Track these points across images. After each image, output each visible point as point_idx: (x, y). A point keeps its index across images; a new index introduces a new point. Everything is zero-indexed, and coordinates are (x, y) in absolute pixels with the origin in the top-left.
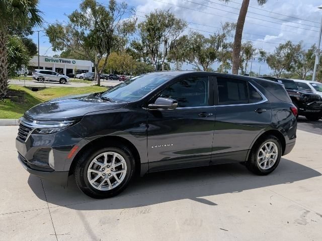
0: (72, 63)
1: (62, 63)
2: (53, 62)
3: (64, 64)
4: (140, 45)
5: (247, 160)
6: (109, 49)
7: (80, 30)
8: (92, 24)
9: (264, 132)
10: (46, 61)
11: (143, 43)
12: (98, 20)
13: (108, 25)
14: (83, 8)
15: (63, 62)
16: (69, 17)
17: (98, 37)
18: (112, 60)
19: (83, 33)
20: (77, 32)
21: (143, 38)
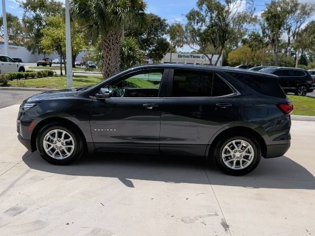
0: (201, 57)
1: (192, 59)
2: (185, 58)
3: (194, 59)
4: (259, 36)
5: (207, 154)
6: (224, 42)
7: (196, 27)
8: (207, 19)
9: (227, 128)
10: (179, 57)
11: (264, 33)
12: (214, 15)
13: (224, 19)
14: (199, 6)
15: (194, 57)
16: (186, 17)
17: (213, 32)
18: (243, 53)
19: (199, 30)
20: (194, 29)
21: (262, 28)
